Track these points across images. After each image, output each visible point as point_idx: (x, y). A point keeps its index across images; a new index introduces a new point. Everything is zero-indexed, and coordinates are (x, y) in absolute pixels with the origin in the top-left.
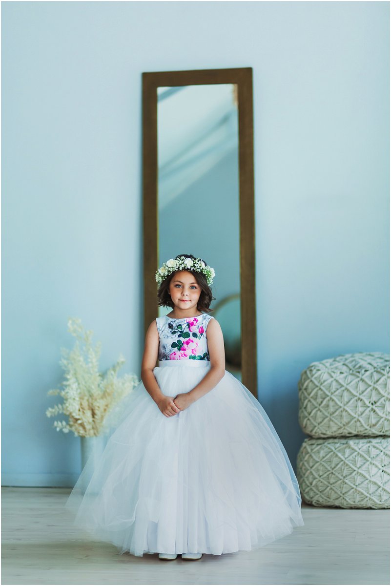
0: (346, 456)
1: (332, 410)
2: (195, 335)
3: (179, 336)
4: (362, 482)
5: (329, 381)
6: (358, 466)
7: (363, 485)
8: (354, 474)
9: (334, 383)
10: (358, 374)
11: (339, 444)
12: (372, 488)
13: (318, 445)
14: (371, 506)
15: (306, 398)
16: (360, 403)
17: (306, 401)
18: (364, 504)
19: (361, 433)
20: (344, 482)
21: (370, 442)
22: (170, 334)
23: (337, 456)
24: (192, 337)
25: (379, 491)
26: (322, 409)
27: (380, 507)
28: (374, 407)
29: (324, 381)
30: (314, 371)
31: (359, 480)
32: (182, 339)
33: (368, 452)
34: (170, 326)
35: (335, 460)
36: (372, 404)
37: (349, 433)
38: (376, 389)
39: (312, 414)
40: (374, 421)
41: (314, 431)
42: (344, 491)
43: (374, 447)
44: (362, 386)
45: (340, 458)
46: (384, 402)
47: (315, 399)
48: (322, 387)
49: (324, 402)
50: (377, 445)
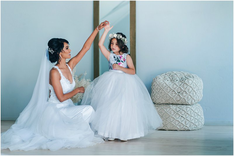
0: (168, 110)
1: (163, 94)
2: (122, 61)
3: (117, 61)
4: (173, 120)
5: (163, 83)
6: (172, 114)
7: (174, 122)
8: (170, 117)
9: (164, 84)
10: (174, 82)
11: (165, 107)
12: (177, 123)
13: (157, 106)
14: (177, 129)
15: (154, 89)
16: (173, 92)
17: (154, 90)
18: (174, 129)
19: (174, 103)
20: (166, 120)
21: (177, 106)
22: (114, 60)
23: (164, 110)
24: (121, 62)
25: (180, 124)
26: (159, 93)
27: (180, 130)
28: (179, 94)
29: (161, 83)
30: (158, 79)
31: (172, 119)
32: (118, 62)
33: (176, 109)
34: (114, 57)
35: (164, 112)
36: (178, 93)
37: (169, 103)
38: (180, 88)
39: (155, 95)
40: (179, 99)
41: (156, 102)
42: (167, 123)
43: (178, 108)
44: (175, 86)
45: (165, 111)
46: (183, 92)
47: (157, 90)
48: (160, 85)
49: (160, 91)
50: (179, 107)
